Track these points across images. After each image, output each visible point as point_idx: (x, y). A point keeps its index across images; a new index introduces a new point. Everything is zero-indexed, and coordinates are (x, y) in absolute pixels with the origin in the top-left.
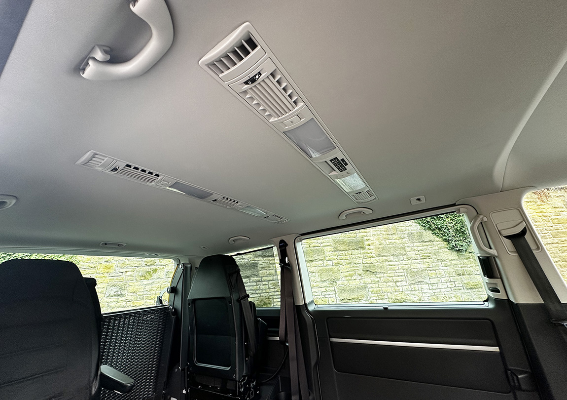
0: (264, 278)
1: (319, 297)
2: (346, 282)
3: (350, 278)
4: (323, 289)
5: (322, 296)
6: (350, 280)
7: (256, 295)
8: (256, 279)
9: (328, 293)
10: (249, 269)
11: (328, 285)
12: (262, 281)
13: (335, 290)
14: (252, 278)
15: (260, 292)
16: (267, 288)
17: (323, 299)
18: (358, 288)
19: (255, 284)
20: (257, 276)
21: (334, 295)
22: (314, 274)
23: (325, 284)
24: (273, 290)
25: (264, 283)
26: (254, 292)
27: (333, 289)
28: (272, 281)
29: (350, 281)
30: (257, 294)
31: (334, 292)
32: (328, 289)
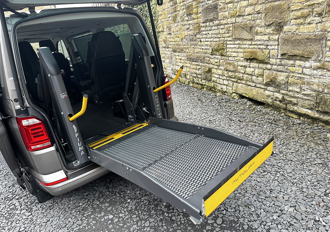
0: (221, 21)
1: (262, 47)
2: (294, 28)
3: (301, 20)
4: (266, 38)
5: (264, 47)
6: (302, 24)
7: (218, 40)
8: (217, 22)
9: (271, 43)
10: (212, 12)
11: (272, 32)
12: (220, 25)
13: (278, 40)
14: (215, 22)
15: (220, 37)
16: (224, 32)
17: (264, 50)
18: (307, 39)
19: (216, 28)
20: (217, 19)
21: (276, 47)
22: (260, 14)
23: (269, 30)
24: (227, 35)
25: (222, 27)
26: (216, 36)
27: (277, 37)
28: (226, 24)
29: (302, 27)
30: (218, 38)
31: (276, 43)
32: (271, 37)
